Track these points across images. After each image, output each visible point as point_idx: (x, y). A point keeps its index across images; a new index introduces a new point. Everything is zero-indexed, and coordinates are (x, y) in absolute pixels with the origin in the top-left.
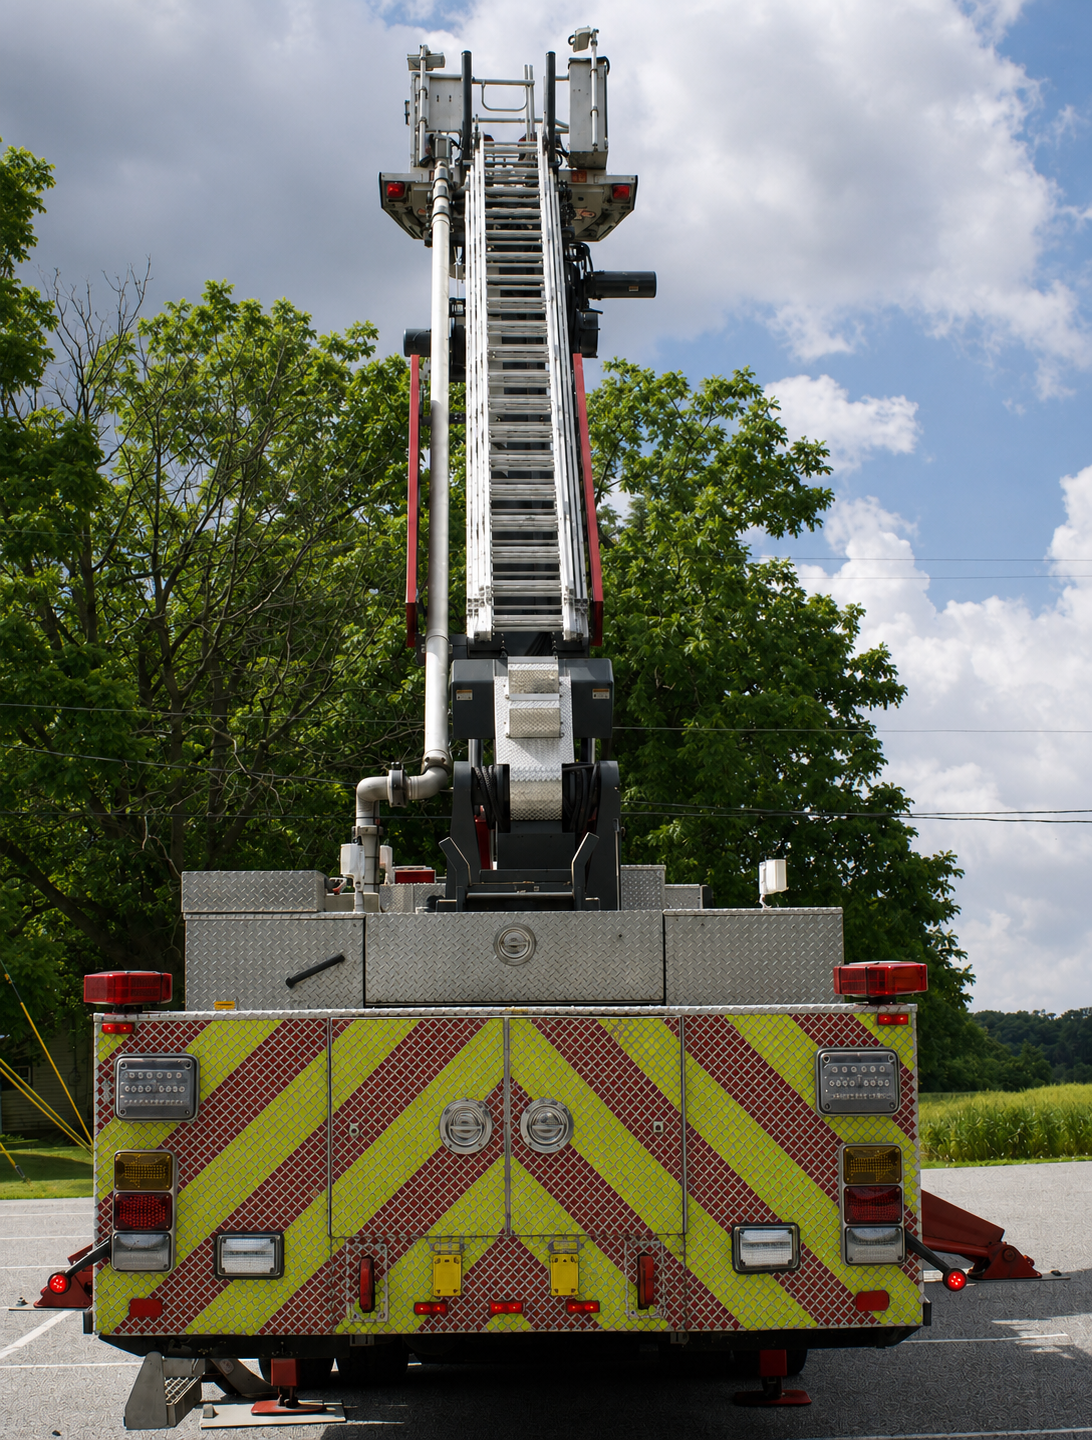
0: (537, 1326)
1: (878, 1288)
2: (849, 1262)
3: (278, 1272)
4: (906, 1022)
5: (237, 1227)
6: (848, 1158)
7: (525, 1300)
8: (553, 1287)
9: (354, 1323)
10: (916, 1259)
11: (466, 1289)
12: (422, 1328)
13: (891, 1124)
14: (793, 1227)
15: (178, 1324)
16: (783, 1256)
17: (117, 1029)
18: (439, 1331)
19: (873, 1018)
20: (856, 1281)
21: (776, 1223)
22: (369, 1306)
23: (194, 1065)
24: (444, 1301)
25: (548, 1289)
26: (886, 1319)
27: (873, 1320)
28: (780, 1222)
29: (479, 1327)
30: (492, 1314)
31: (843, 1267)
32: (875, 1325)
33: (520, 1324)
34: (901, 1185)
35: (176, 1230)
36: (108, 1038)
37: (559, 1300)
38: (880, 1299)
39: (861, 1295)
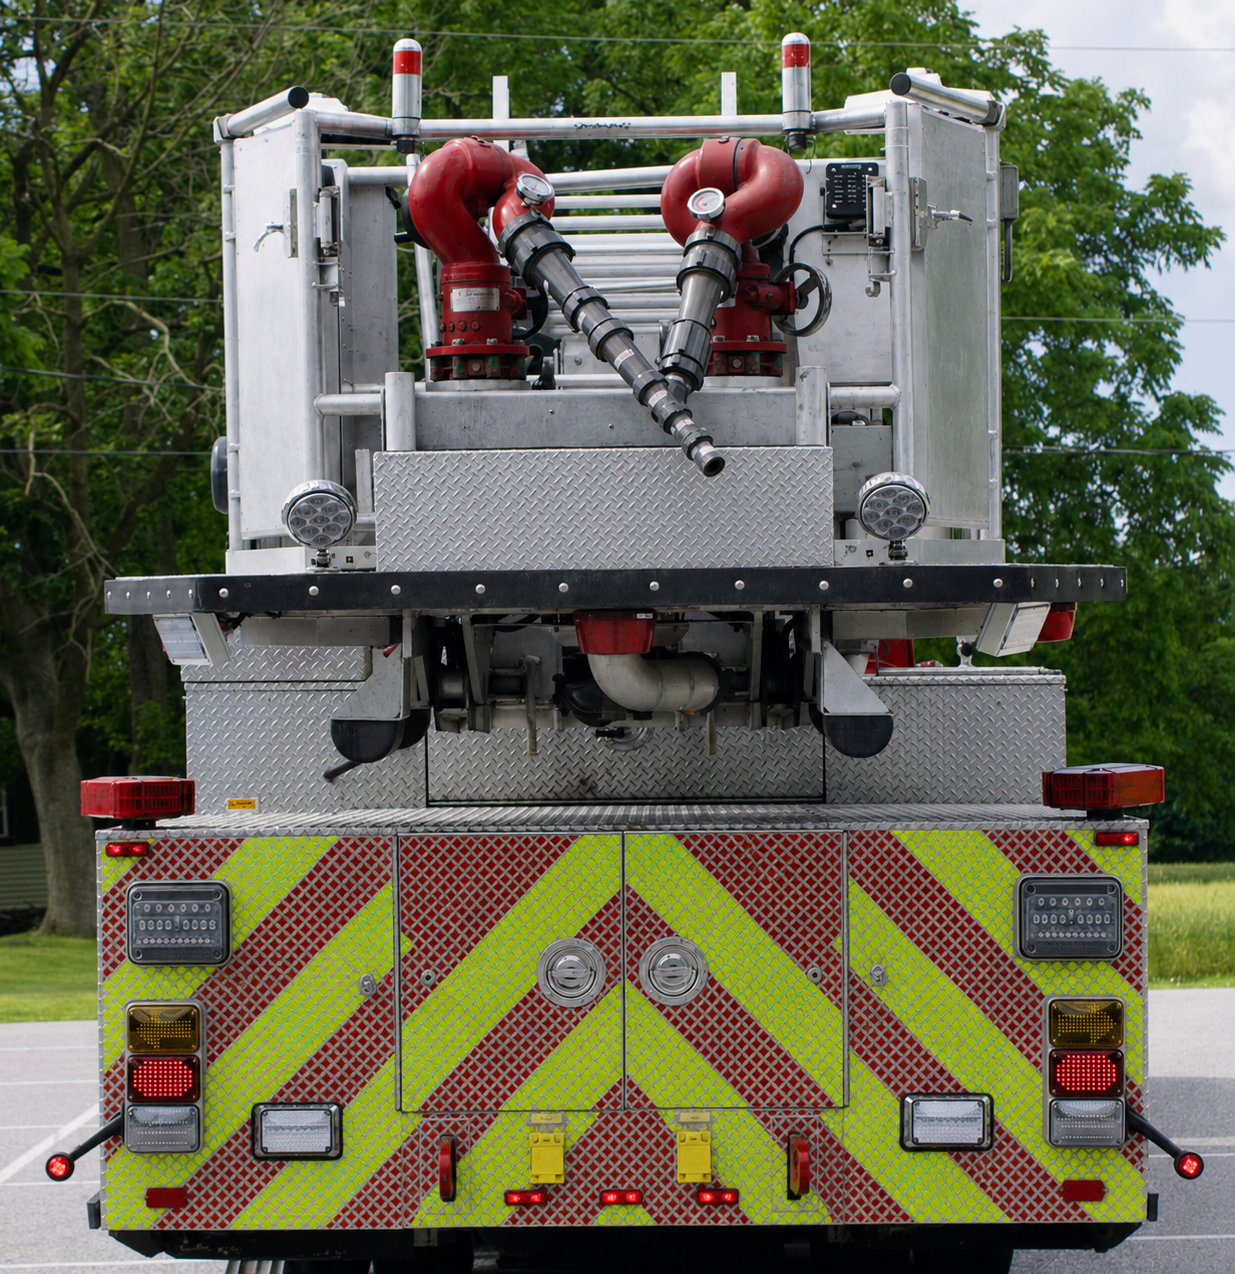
0: (658, 1219)
1: (1089, 1177)
2: (1053, 1143)
3: (334, 1152)
4: (1135, 842)
5: (293, 1096)
6: (1055, 1014)
7: (645, 1189)
8: (680, 1171)
9: (431, 1214)
10: (1140, 1140)
11: (571, 1175)
12: (514, 1220)
13: (1111, 972)
14: (985, 1099)
15: (222, 1218)
16: (973, 1134)
17: (126, 850)
18: (535, 1223)
19: (1091, 836)
20: (1062, 1168)
21: (959, 1093)
22: (448, 1195)
23: (225, 895)
24: (542, 1190)
25: (672, 1174)
26: (1098, 1212)
27: (1083, 1215)
28: (966, 1093)
29: (586, 1220)
30: (603, 1204)
31: (1046, 1148)
32: (1085, 1221)
33: (637, 1217)
34: (1122, 1049)
35: (205, 1102)
36: (113, 861)
37: (688, 1187)
38: (1094, 1190)
39: (1068, 1184)
